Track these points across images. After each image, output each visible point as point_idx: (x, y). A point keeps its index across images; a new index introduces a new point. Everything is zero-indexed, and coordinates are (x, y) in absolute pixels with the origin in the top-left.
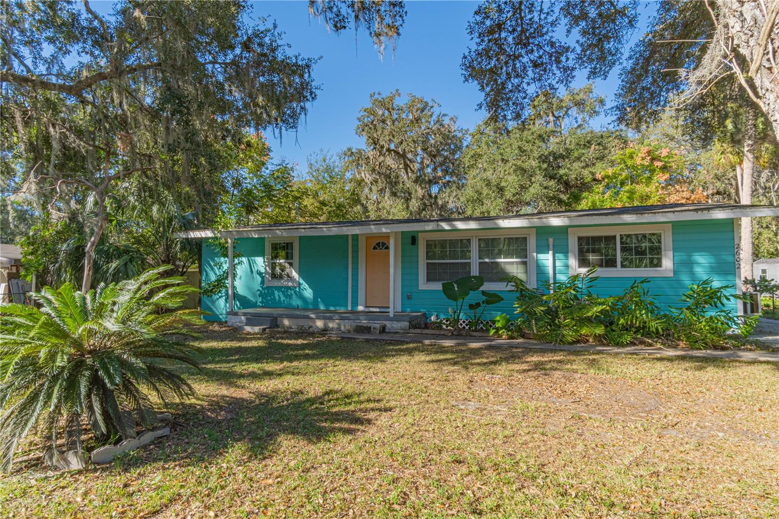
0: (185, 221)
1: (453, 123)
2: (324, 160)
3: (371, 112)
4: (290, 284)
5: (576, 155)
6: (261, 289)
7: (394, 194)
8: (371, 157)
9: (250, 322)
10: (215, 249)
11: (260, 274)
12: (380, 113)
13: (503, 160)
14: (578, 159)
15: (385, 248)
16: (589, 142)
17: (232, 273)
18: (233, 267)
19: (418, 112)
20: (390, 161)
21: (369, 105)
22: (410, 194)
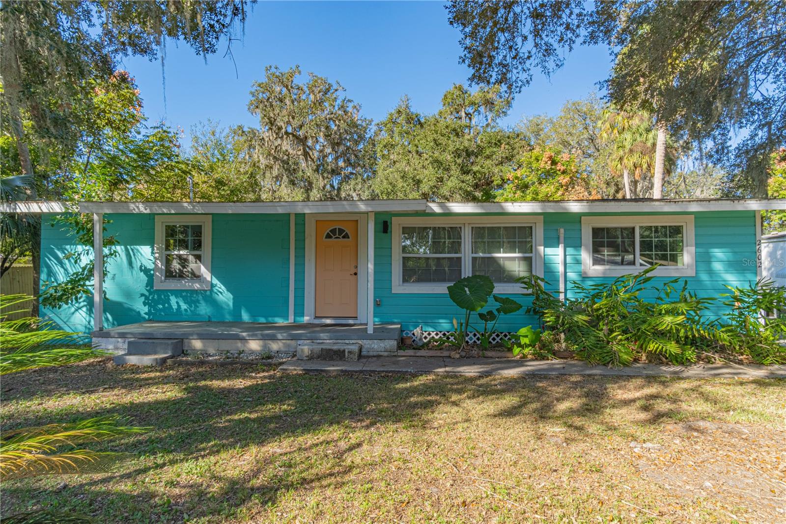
0: (8, 188)
1: (356, 112)
2: (214, 134)
3: (266, 88)
4: (197, 286)
5: (488, 153)
6: (147, 294)
7: (292, 183)
8: (267, 139)
9: (133, 349)
10: (67, 232)
11: (146, 271)
12: (278, 89)
13: (417, 152)
14: (488, 157)
15: (344, 237)
16: (499, 141)
17: (98, 268)
18: (102, 259)
19: (321, 94)
20: (286, 145)
21: (264, 80)
22: (310, 184)
